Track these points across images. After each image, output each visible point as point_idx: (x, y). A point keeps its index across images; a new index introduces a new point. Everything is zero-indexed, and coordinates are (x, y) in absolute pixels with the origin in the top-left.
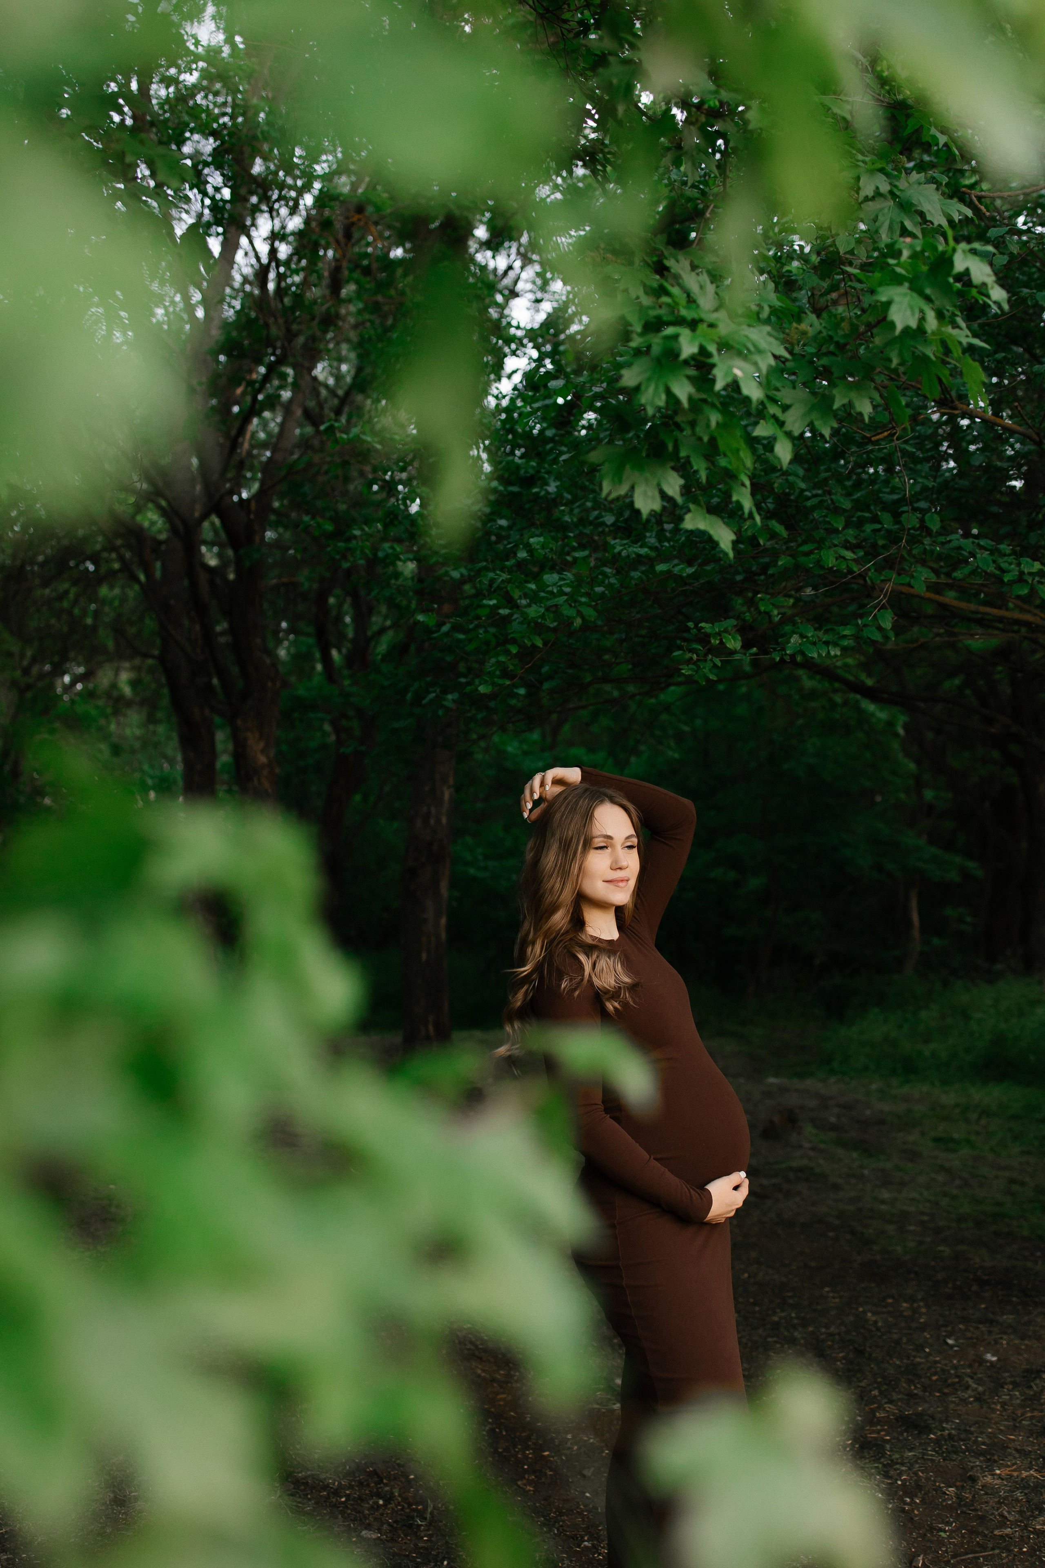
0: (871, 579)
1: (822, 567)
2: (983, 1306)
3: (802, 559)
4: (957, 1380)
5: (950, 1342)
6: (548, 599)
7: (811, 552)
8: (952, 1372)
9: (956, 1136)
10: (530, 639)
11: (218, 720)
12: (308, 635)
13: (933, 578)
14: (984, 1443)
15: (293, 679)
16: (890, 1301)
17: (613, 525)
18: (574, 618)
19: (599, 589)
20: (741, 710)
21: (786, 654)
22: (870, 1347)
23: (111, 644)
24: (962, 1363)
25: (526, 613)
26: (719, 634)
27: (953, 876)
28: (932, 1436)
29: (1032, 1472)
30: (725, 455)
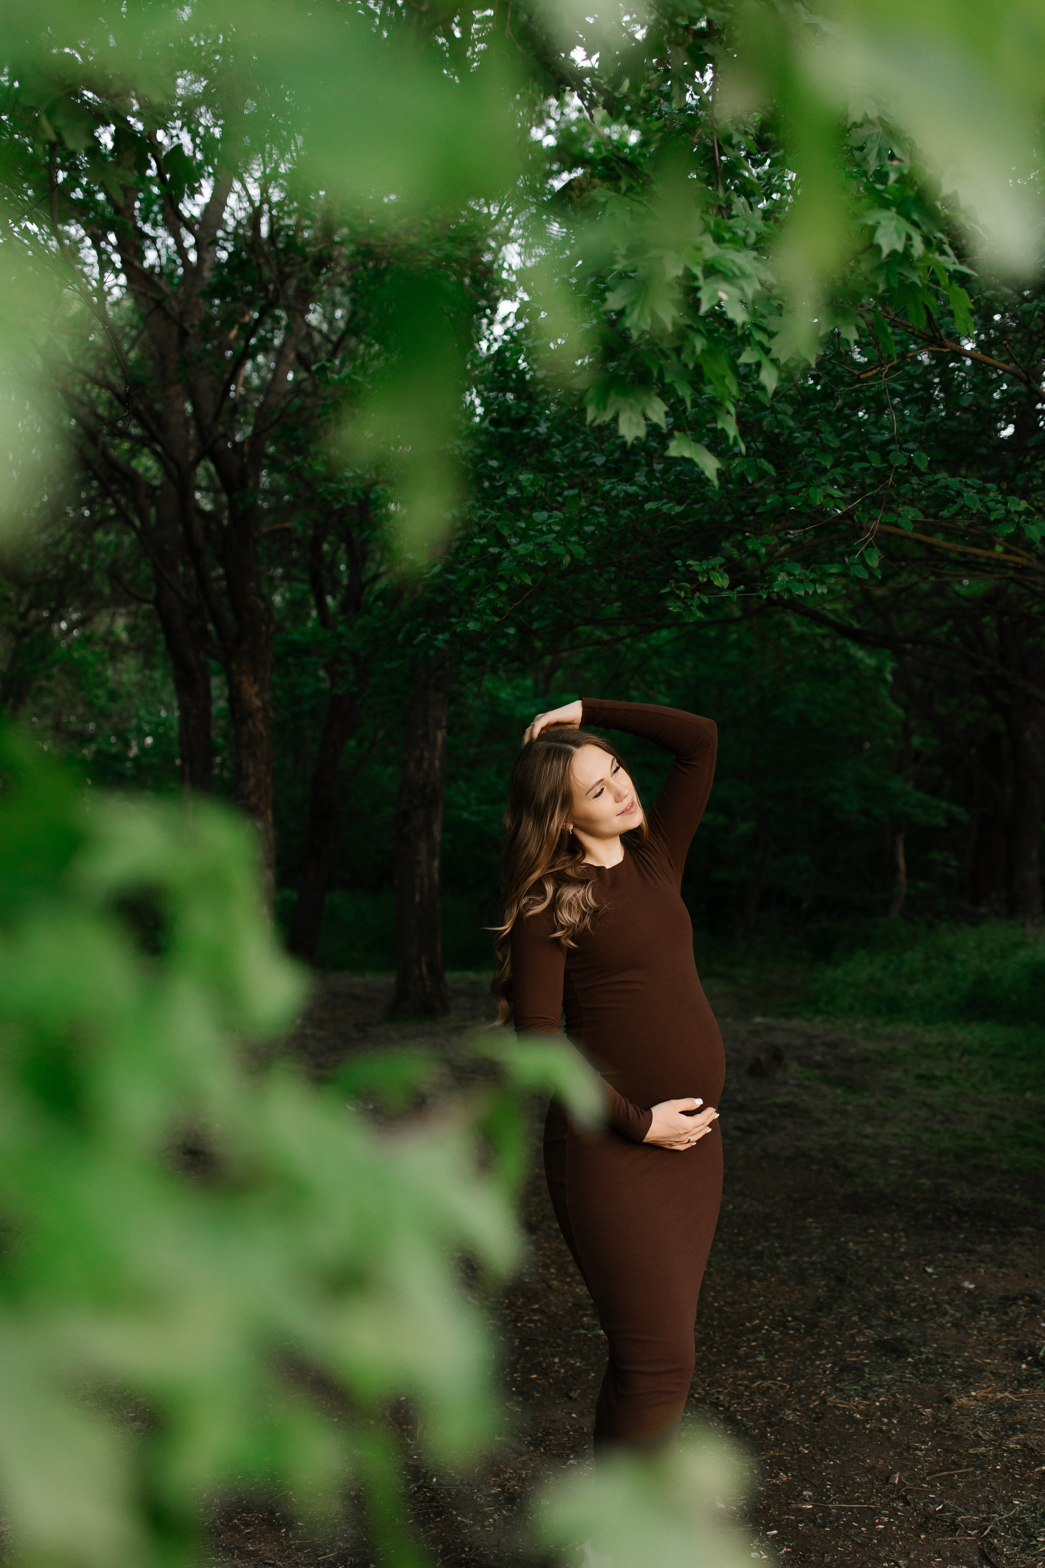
0: (858, 517)
1: (810, 506)
2: (962, 1236)
3: (790, 497)
4: (935, 1306)
5: (929, 1270)
6: (537, 537)
7: (800, 490)
8: (931, 1299)
9: (938, 1073)
10: (519, 577)
11: (214, 665)
12: (303, 581)
13: (921, 518)
14: (960, 1367)
15: (288, 625)
16: (871, 1231)
17: (603, 465)
18: (563, 555)
19: (589, 529)
20: (733, 656)
21: (773, 592)
22: (851, 1275)
23: (107, 590)
24: (940, 1290)
25: (516, 552)
26: (707, 571)
27: (940, 821)
28: (910, 1360)
29: (1006, 1394)
30: (710, 383)
